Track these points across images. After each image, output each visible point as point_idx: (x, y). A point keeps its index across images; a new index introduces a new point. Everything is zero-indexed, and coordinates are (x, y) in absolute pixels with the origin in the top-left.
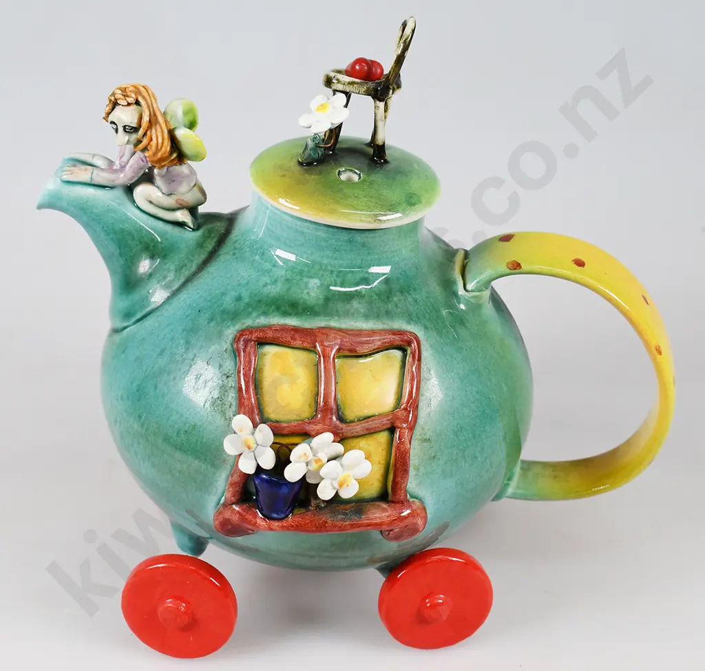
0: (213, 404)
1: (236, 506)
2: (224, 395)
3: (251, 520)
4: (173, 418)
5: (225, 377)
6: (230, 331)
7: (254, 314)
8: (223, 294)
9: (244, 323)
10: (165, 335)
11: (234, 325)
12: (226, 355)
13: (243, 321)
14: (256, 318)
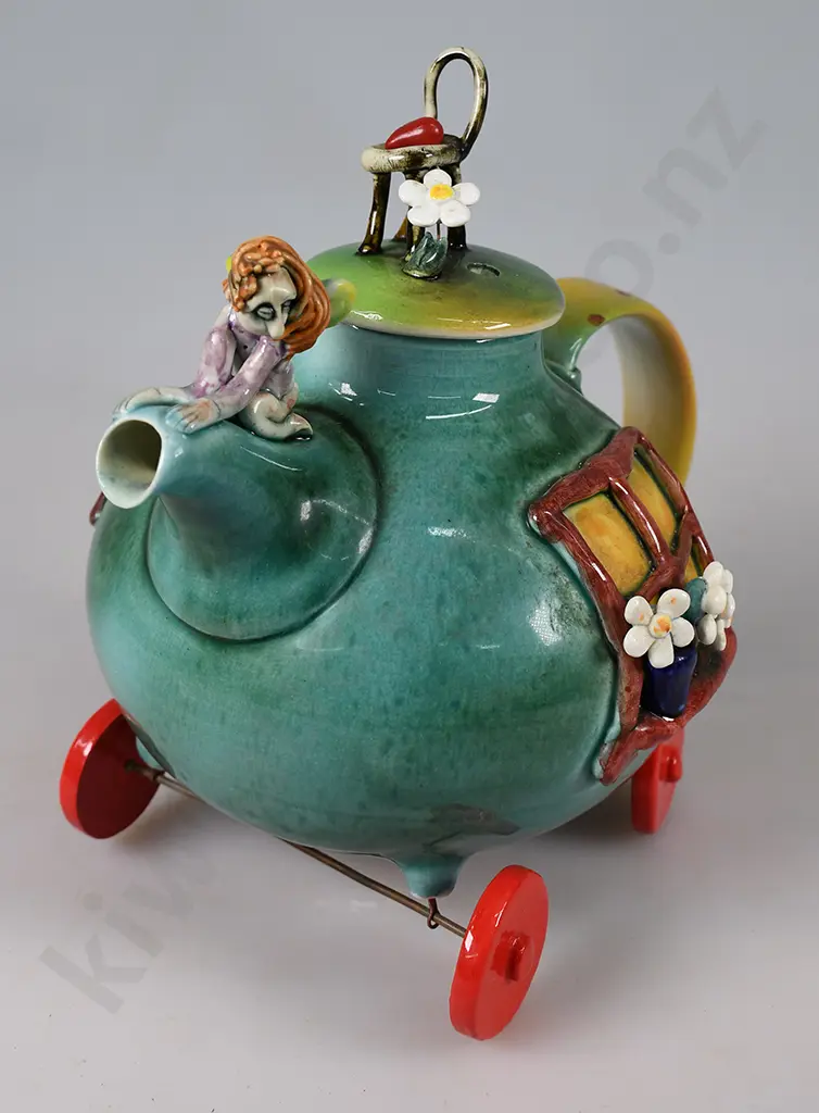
0: (561, 618)
1: (640, 727)
2: (566, 598)
3: (663, 731)
4: (518, 670)
5: (553, 578)
6: (513, 520)
7: (517, 486)
8: (457, 485)
9: (518, 502)
10: (426, 578)
11: (510, 511)
12: (533, 550)
13: (515, 499)
14: (523, 488)
